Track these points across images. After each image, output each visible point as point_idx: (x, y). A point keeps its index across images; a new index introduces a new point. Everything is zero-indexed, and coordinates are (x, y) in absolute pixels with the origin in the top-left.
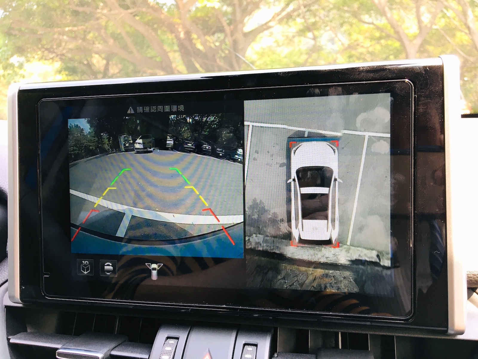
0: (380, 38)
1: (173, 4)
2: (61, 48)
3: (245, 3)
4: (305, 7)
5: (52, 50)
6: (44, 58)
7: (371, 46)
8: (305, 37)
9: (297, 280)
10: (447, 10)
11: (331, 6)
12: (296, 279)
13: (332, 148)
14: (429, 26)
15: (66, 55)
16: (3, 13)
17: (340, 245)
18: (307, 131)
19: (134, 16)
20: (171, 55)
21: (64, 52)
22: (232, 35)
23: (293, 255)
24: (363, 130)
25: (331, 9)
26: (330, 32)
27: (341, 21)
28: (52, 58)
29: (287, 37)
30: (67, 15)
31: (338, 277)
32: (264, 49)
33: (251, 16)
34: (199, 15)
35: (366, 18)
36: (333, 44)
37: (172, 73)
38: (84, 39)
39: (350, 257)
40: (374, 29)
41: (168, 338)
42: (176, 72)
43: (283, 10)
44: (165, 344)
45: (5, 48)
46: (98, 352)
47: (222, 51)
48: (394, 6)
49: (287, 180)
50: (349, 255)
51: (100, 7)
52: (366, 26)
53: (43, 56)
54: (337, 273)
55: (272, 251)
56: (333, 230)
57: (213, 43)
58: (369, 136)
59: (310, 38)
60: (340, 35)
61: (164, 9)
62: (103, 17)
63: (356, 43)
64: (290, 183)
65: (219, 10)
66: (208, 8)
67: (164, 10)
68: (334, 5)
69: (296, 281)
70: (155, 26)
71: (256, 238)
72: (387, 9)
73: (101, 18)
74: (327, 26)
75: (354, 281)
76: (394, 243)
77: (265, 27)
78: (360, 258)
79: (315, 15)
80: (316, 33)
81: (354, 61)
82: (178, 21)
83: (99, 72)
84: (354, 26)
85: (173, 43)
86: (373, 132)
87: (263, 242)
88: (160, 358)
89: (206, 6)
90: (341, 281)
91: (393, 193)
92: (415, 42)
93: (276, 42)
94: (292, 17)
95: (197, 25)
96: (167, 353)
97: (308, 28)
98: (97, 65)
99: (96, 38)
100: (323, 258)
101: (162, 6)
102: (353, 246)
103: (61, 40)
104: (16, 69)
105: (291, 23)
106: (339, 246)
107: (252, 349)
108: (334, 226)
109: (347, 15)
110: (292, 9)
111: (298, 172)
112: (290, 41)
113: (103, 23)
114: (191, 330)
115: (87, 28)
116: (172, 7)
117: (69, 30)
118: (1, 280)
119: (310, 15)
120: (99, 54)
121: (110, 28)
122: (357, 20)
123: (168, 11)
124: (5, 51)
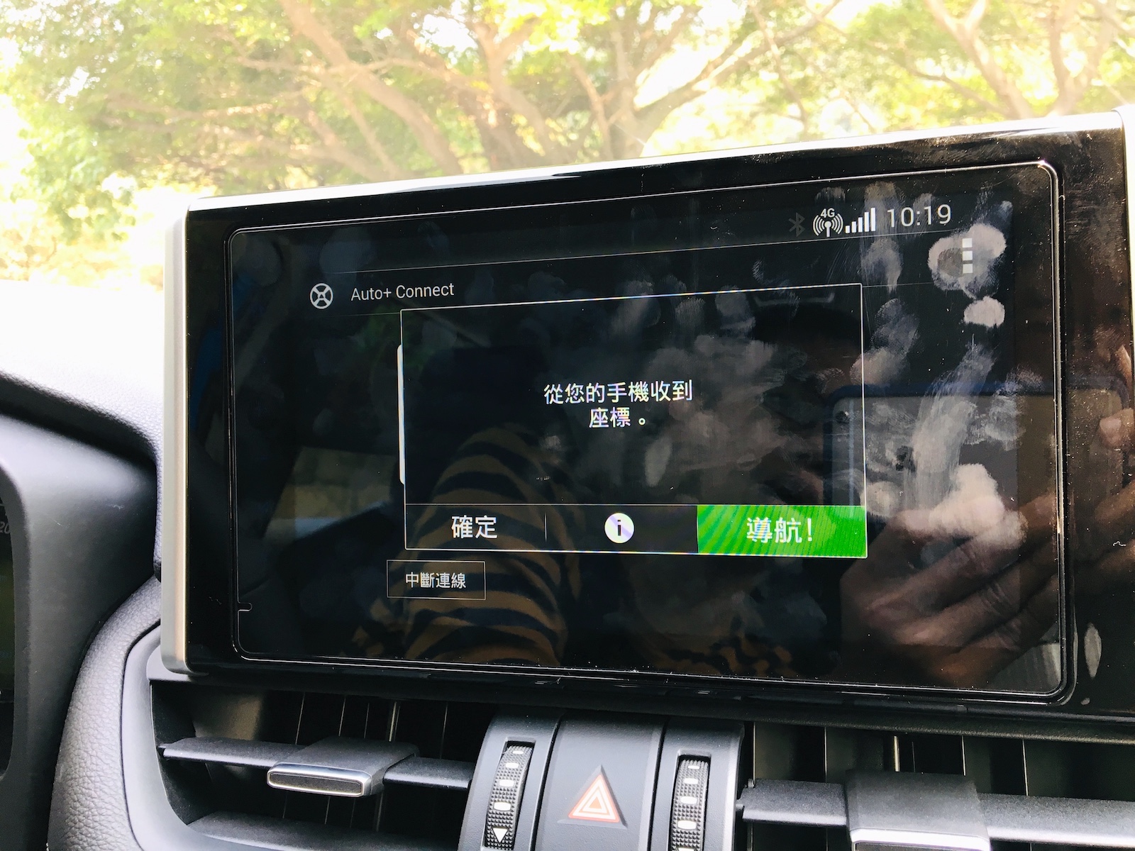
1: (470, 49)
2: (215, 156)
3: (637, 40)
4: (779, 46)
5: (195, 160)
6: (178, 177)
8: (781, 114)
10: (1127, 41)
11: (843, 40)
14: (1083, 79)
15: (228, 169)
16: (89, 78)
19: (382, 78)
20: (466, 165)
21: (223, 163)
22: (608, 115)
25: (843, 48)
26: (842, 102)
27: (868, 75)
28: (196, 179)
29: (738, 116)
30: (230, 79)
33: (652, 69)
34: (531, 70)
35: (926, 65)
38: (268, 134)
40: (949, 92)
41: (510, 744)
43: (728, 53)
44: (504, 756)
45: (92, 160)
46: (359, 772)
48: (997, 37)
51: (305, 60)
52: (929, 84)
53: (176, 173)
57: (564, 134)
59: (793, 118)
60: (864, 109)
61: (450, 59)
62: (313, 82)
65: (578, 57)
66: (553, 55)
67: (450, 62)
68: (851, 37)
70: (431, 99)
72: (979, 45)
73: (308, 84)
74: (834, 87)
77: (685, 94)
79: (804, 65)
80: (807, 104)
82: (483, 86)
84: (899, 86)
85: (472, 138)
88: (496, 784)
89: (547, 49)
93: (712, 127)
94: (751, 68)
95: (526, 93)
96: (506, 774)
97: (788, 94)
99: (295, 129)
101: (445, 52)
103: (215, 137)
104: (115, 205)
105: (746, 81)
107: (697, 767)
109: (881, 60)
110: (749, 51)
112: (746, 124)
113: (313, 98)
114: (561, 727)
115: (275, 107)
116: (469, 54)
117: (235, 115)
118: (139, 626)
119: (792, 64)
120: (300, 166)
121: (327, 106)
122: (905, 70)
123: (460, 65)
124: (92, 166)
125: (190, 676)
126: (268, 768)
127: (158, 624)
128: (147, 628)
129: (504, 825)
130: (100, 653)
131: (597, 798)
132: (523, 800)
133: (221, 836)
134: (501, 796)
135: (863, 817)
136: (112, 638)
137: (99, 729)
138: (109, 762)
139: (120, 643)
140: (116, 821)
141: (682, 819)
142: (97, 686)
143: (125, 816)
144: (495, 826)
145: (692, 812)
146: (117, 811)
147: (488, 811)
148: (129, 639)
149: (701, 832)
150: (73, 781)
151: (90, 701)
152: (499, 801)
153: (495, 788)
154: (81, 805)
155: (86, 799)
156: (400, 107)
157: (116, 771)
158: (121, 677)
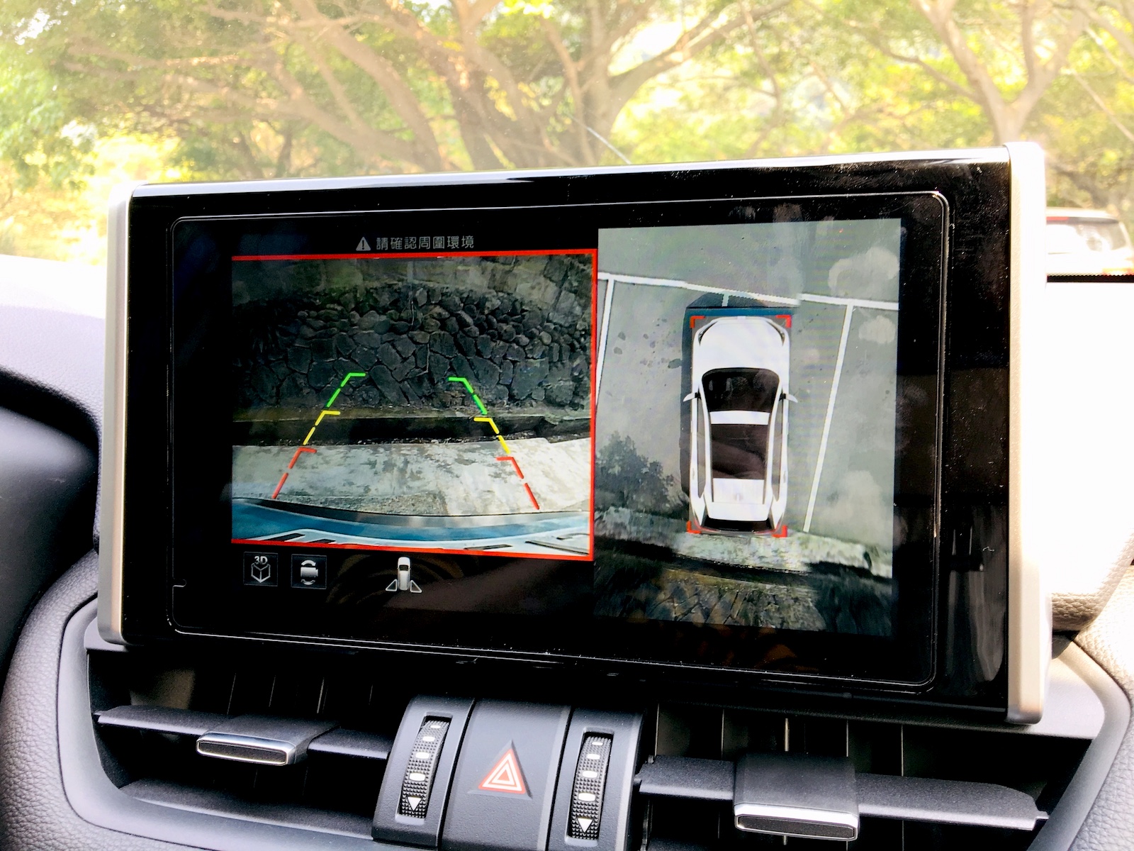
0: (934, 95)
1: (443, 7)
2: (179, 106)
3: (614, 6)
4: (755, 19)
5: (158, 110)
6: (140, 127)
7: (911, 113)
8: (755, 89)
9: (698, 603)
10: (1097, 32)
11: (819, 17)
12: (696, 601)
13: (777, 329)
14: (1051, 67)
15: (191, 121)
16: (49, 20)
17: (789, 531)
18: (727, 293)
19: (353, 33)
20: (436, 126)
21: (188, 114)
22: (581, 82)
23: (692, 550)
24: (842, 294)
25: (818, 24)
26: (815, 79)
27: (842, 54)
28: (159, 130)
29: (712, 89)
30: (196, 28)
31: (782, 598)
32: (655, 116)
33: (627, 38)
34: (504, 32)
35: (900, 46)
36: (821, 106)
37: (438, 169)
38: (235, 86)
39: (808, 557)
40: (921, 74)
41: (429, 719)
42: (447, 166)
43: (704, 24)
44: (422, 730)
45: (51, 104)
46: (284, 743)
47: (558, 120)
48: (970, 20)
49: (683, 396)
50: (807, 552)
51: (274, 12)
52: (902, 66)
53: (137, 124)
54: (780, 590)
55: (646, 542)
56: (775, 500)
57: (537, 99)
58: (854, 307)
59: (766, 93)
60: (837, 87)
61: (423, 17)
62: (281, 34)
63: (874, 107)
64: (690, 401)
65: (553, 21)
66: (527, 18)
67: (423, 20)
68: (826, 14)
69: (695, 605)
70: (402, 58)
71: (615, 515)
72: (951, 25)
73: (276, 36)
74: (808, 64)
75: (816, 606)
76: (899, 529)
77: (658, 65)
78: (830, 560)
79: (779, 38)
80: (781, 80)
81: (870, 150)
82: (456, 47)
83: (268, 165)
84: (873, 66)
85: (442, 99)
86: (862, 298)
87: (630, 523)
88: (412, 756)
89: (521, 11)
90: (789, 606)
91: (901, 424)
92: (1016, 105)
93: (685, 99)
94: (726, 41)
95: (499, 56)
96: (423, 747)
97: (761, 70)
98: (262, 146)
99: (261, 83)
100: (752, 558)
101: (418, 10)
102: (814, 534)
103: (179, 87)
104: (74, 153)
105: (723, 57)
106: (786, 535)
107: (601, 744)
108: (777, 493)
109: (856, 38)
110: (725, 23)
111: (707, 378)
112: (718, 98)
113: (281, 50)
114: (477, 706)
115: (242, 59)
116: (442, 12)
117: (200, 64)
118: (78, 596)
119: (767, 38)
120: (267, 121)
121: (295, 60)
122: (878, 50)
123: (433, 22)
124: (50, 111)
125: (127, 647)
126: (198, 737)
127: (95, 596)
128: (85, 599)
129: (418, 794)
130: (38, 622)
131: (506, 772)
132: (438, 771)
133: (152, 799)
134: (416, 767)
135: (747, 793)
136: (51, 608)
137: (36, 695)
138: (44, 727)
139: (59, 613)
140: (50, 784)
141: (583, 792)
142: (35, 654)
143: (59, 779)
144: (410, 796)
145: (592, 785)
146: (50, 774)
147: (404, 781)
148: (67, 610)
149: (599, 804)
150: (9, 745)
151: (28, 669)
152: (414, 772)
153: (412, 759)
154: (17, 768)
155: (22, 763)
156: (370, 65)
157: (51, 736)
158: (59, 647)
